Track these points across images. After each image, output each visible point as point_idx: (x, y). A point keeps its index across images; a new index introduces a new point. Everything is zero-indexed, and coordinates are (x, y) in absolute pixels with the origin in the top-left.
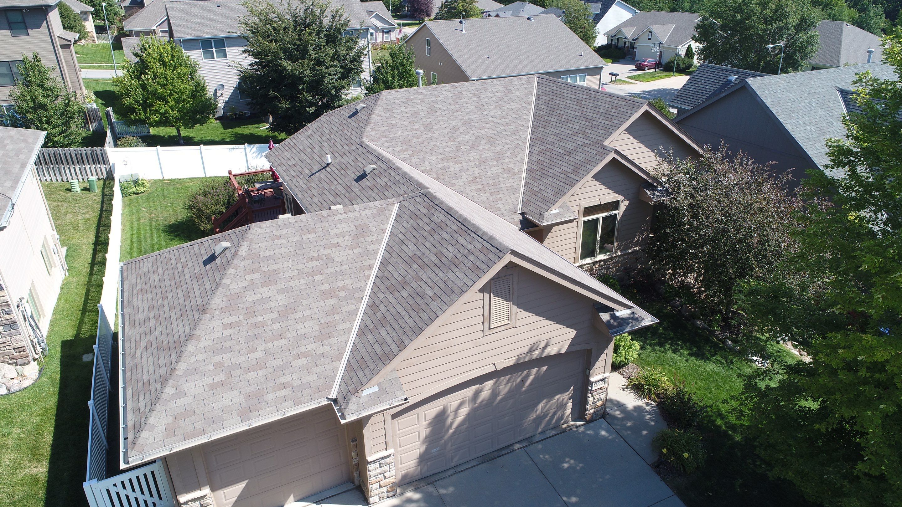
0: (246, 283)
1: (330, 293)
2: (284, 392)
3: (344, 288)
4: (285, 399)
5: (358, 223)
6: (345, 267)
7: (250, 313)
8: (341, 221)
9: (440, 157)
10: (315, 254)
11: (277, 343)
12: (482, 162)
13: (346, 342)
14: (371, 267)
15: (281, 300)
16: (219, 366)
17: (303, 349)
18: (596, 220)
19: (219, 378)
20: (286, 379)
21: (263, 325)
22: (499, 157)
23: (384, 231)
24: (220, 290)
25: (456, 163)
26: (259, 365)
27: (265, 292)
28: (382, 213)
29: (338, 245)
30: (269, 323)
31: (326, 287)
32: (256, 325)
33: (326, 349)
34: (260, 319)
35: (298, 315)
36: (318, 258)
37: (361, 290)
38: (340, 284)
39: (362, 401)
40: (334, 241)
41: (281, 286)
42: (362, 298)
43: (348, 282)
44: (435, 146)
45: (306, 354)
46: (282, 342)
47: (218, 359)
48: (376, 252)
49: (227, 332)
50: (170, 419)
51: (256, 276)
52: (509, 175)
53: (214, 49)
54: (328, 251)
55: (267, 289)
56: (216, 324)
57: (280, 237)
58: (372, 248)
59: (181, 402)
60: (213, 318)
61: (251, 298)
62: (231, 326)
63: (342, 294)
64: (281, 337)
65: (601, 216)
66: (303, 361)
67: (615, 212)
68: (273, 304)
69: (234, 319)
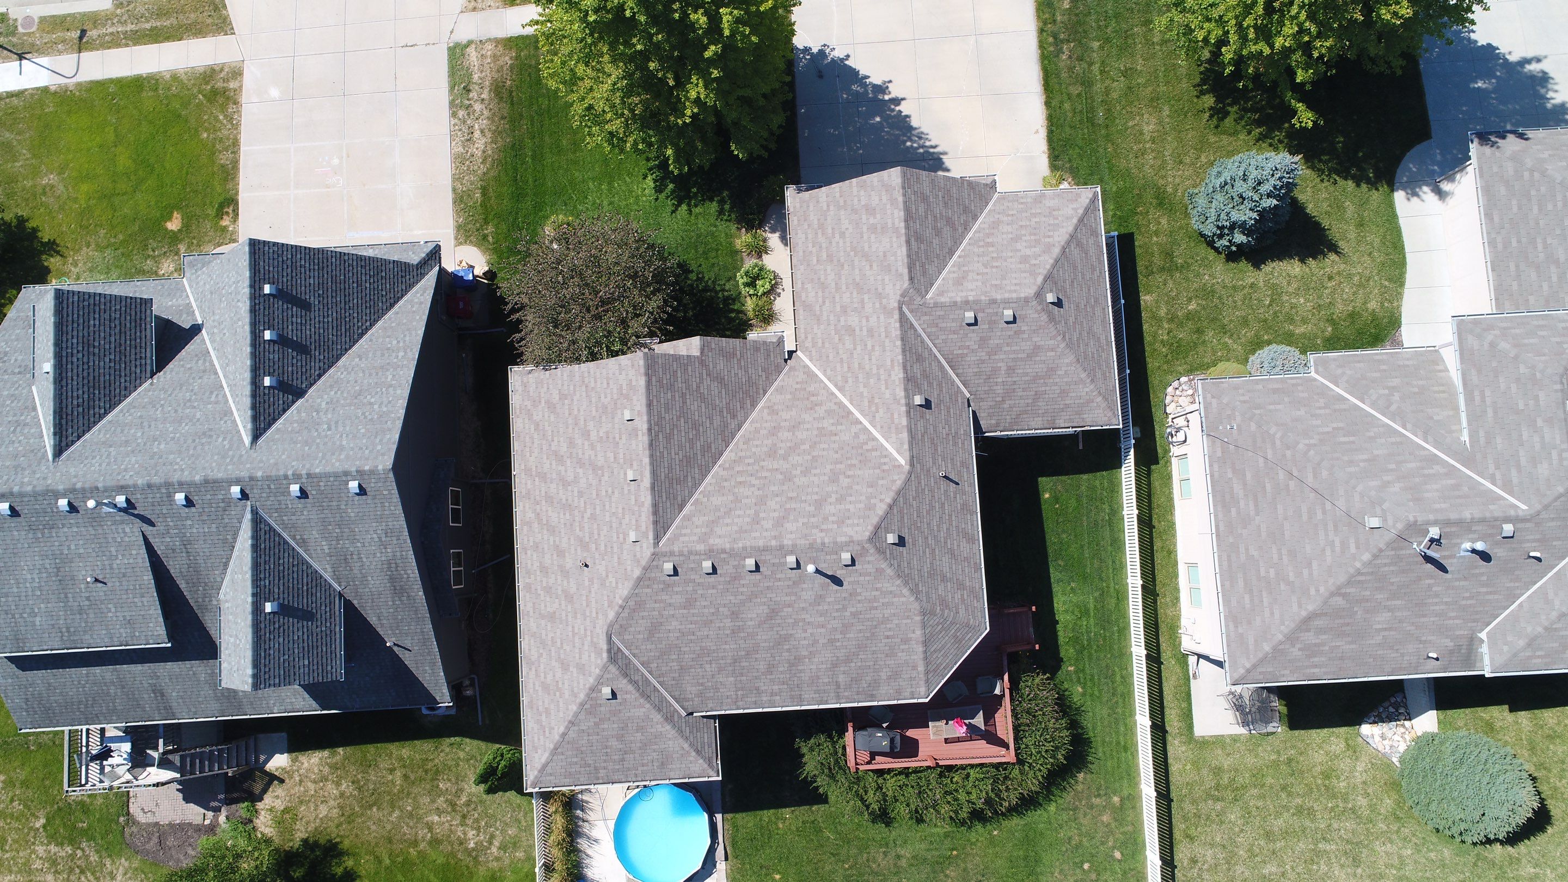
0: (1040, 259)
2: (1022, 201)
5: (960, 288)
6: (976, 259)
7: (1038, 242)
9: (837, 438)
10: (994, 270)
12: (793, 428)
13: (985, 218)
14: (959, 257)
15: (1019, 246)
16: (1055, 218)
17: (1010, 218)
19: (1055, 213)
21: (1031, 234)
26: (1035, 215)
27: (1028, 252)
28: (941, 293)
29: (978, 274)
30: (1027, 235)
31: (991, 249)
32: (1035, 234)
33: (997, 216)
34: (1033, 237)
35: (1010, 236)
36: (993, 267)
37: (969, 244)
38: (981, 250)
40: (980, 277)
41: (1019, 254)
42: (969, 240)
43: (976, 250)
45: (1008, 215)
46: (1021, 223)
47: (1056, 222)
48: (953, 266)
49: (1051, 233)
51: (1033, 262)
54: (985, 271)
56: (1057, 239)
57: (1016, 285)
58: (955, 269)
59: (1074, 206)
63: (981, 243)
64: (1021, 226)
66: (1011, 213)
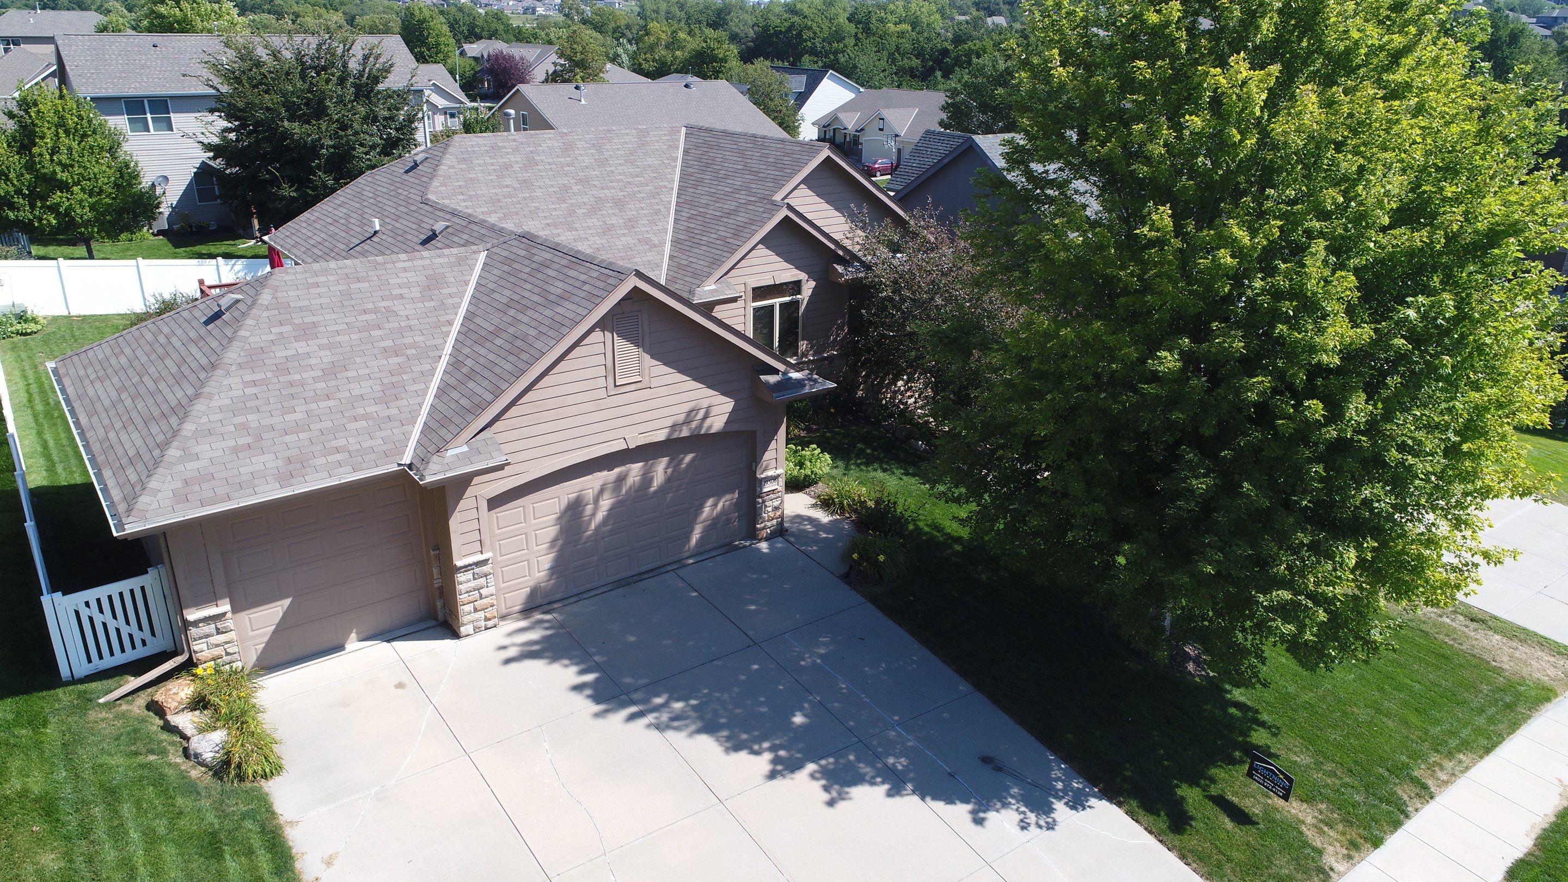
0: (272, 337)
1: (396, 351)
2: (338, 457)
3: (414, 346)
4: (340, 464)
5: (429, 272)
6: (414, 322)
7: (282, 369)
8: (405, 269)
9: (543, 222)
10: (370, 306)
11: (323, 404)
12: (607, 230)
13: (420, 405)
14: (450, 323)
15: (327, 357)
16: (244, 427)
17: (361, 411)
18: (772, 306)
19: (244, 441)
20: (341, 442)
21: (303, 384)
22: (631, 224)
23: (467, 283)
24: (236, 343)
25: (569, 231)
26: (299, 427)
27: (301, 347)
28: (464, 263)
29: (402, 297)
30: (311, 381)
31: (388, 343)
32: (291, 384)
33: (393, 411)
34: (297, 377)
35: (351, 374)
36: (375, 311)
37: (439, 348)
38: (408, 341)
39: (446, 461)
40: (397, 292)
41: (325, 341)
42: (440, 357)
43: (419, 339)
44: (537, 208)
45: (366, 417)
46: (331, 403)
47: (240, 419)
48: (456, 307)
49: (250, 391)
50: (179, 484)
51: (285, 329)
52: (646, 247)
53: (149, 116)
54: (389, 303)
55: (303, 344)
56: (234, 381)
57: (317, 285)
58: (450, 301)
59: (192, 465)
60: (228, 374)
61: (281, 353)
62: (255, 383)
63: (411, 352)
64: (328, 398)
65: (777, 301)
66: (362, 424)
67: (799, 296)
68: (313, 361)
69: (259, 376)
